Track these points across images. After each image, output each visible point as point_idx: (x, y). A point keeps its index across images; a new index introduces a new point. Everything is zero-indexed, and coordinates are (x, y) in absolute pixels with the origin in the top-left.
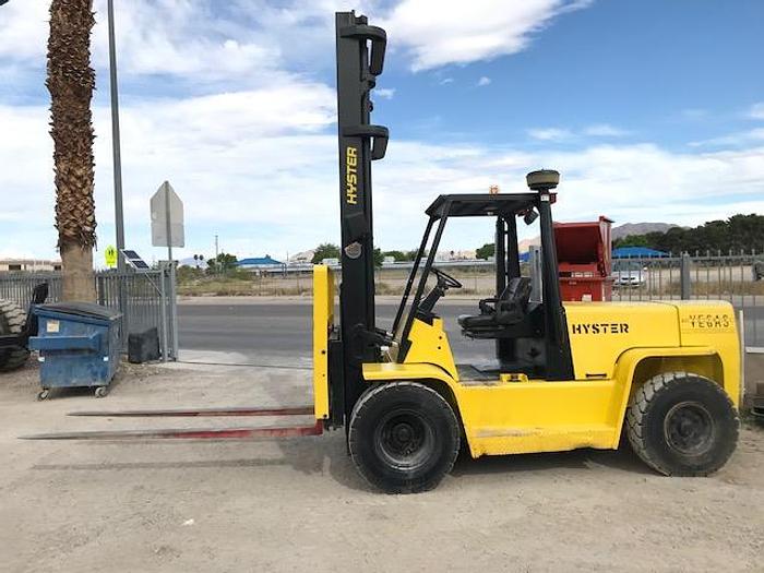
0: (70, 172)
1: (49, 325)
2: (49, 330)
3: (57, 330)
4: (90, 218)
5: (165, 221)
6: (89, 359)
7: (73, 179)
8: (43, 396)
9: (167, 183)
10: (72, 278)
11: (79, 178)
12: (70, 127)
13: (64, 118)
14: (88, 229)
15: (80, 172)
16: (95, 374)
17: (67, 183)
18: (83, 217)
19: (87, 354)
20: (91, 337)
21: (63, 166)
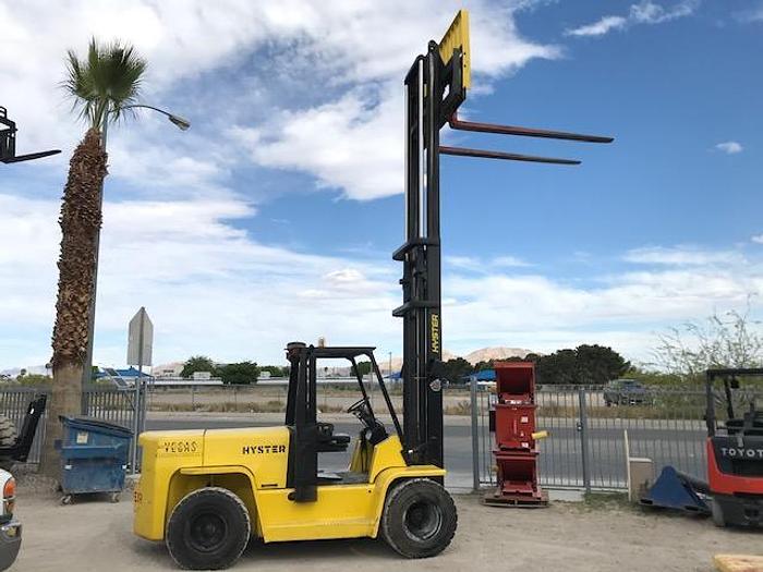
0: (75, 299)
1: (79, 437)
2: (79, 441)
3: (85, 441)
4: (85, 340)
5: (138, 342)
6: (110, 467)
7: (76, 305)
8: (66, 501)
9: (143, 309)
10: (64, 393)
11: (81, 304)
12: (79, 260)
13: (74, 252)
14: (83, 349)
15: (82, 299)
16: (113, 481)
17: (70, 308)
18: (81, 338)
19: (109, 462)
20: (116, 447)
21: (68, 293)
